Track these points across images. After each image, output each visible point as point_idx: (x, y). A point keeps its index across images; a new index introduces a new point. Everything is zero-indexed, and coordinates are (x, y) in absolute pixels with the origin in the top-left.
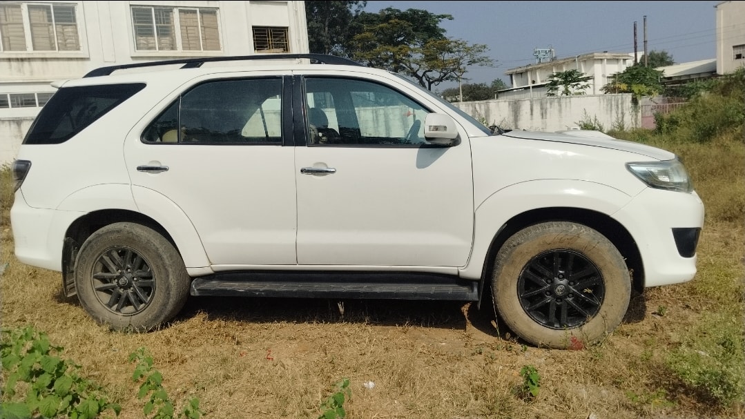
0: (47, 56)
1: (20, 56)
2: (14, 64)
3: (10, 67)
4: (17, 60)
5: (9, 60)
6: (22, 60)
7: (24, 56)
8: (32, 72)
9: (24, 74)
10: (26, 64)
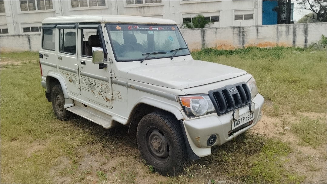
0: (149, 6)
1: (140, 6)
2: (138, 9)
3: (137, 11)
4: (139, 7)
5: (137, 7)
6: (141, 7)
7: (142, 6)
8: (144, 12)
9: (141, 13)
10: (142, 9)
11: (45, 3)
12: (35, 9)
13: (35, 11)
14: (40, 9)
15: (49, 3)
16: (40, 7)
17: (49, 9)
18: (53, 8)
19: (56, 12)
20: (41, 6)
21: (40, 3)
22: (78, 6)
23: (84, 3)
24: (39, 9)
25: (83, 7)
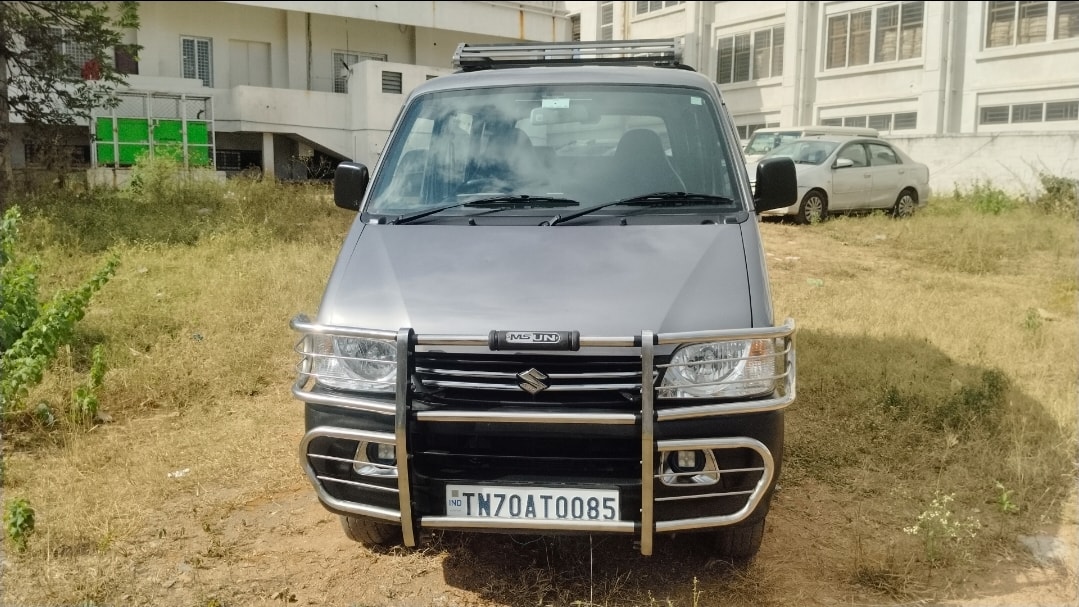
11: (902, 39)
12: (866, 61)
13: (866, 66)
14: (882, 60)
15: (914, 37)
16: (881, 53)
17: (911, 57)
18: (920, 55)
19: (928, 67)
20: (887, 50)
21: (886, 40)
22: (1008, 41)
23: (1036, 30)
24: (879, 58)
25: (1028, 42)
